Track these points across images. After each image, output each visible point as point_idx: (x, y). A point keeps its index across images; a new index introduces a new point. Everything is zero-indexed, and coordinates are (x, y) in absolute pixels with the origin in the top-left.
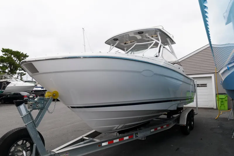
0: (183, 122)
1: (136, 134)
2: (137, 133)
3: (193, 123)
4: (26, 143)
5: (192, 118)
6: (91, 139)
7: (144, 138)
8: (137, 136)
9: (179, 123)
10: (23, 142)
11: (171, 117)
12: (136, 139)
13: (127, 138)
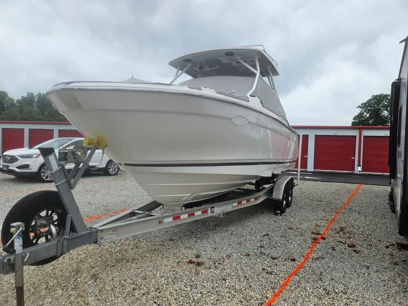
0: (279, 194)
1: (211, 208)
2: (214, 207)
3: (291, 198)
4: (51, 214)
5: (291, 191)
6: (147, 213)
7: (223, 215)
8: (214, 212)
9: (272, 196)
10: (47, 213)
11: (261, 188)
12: (211, 215)
13: (200, 213)
